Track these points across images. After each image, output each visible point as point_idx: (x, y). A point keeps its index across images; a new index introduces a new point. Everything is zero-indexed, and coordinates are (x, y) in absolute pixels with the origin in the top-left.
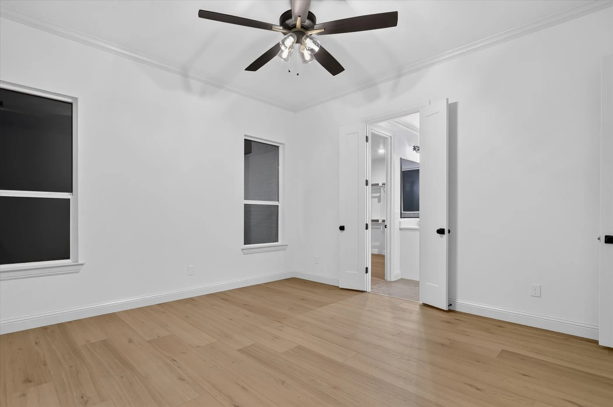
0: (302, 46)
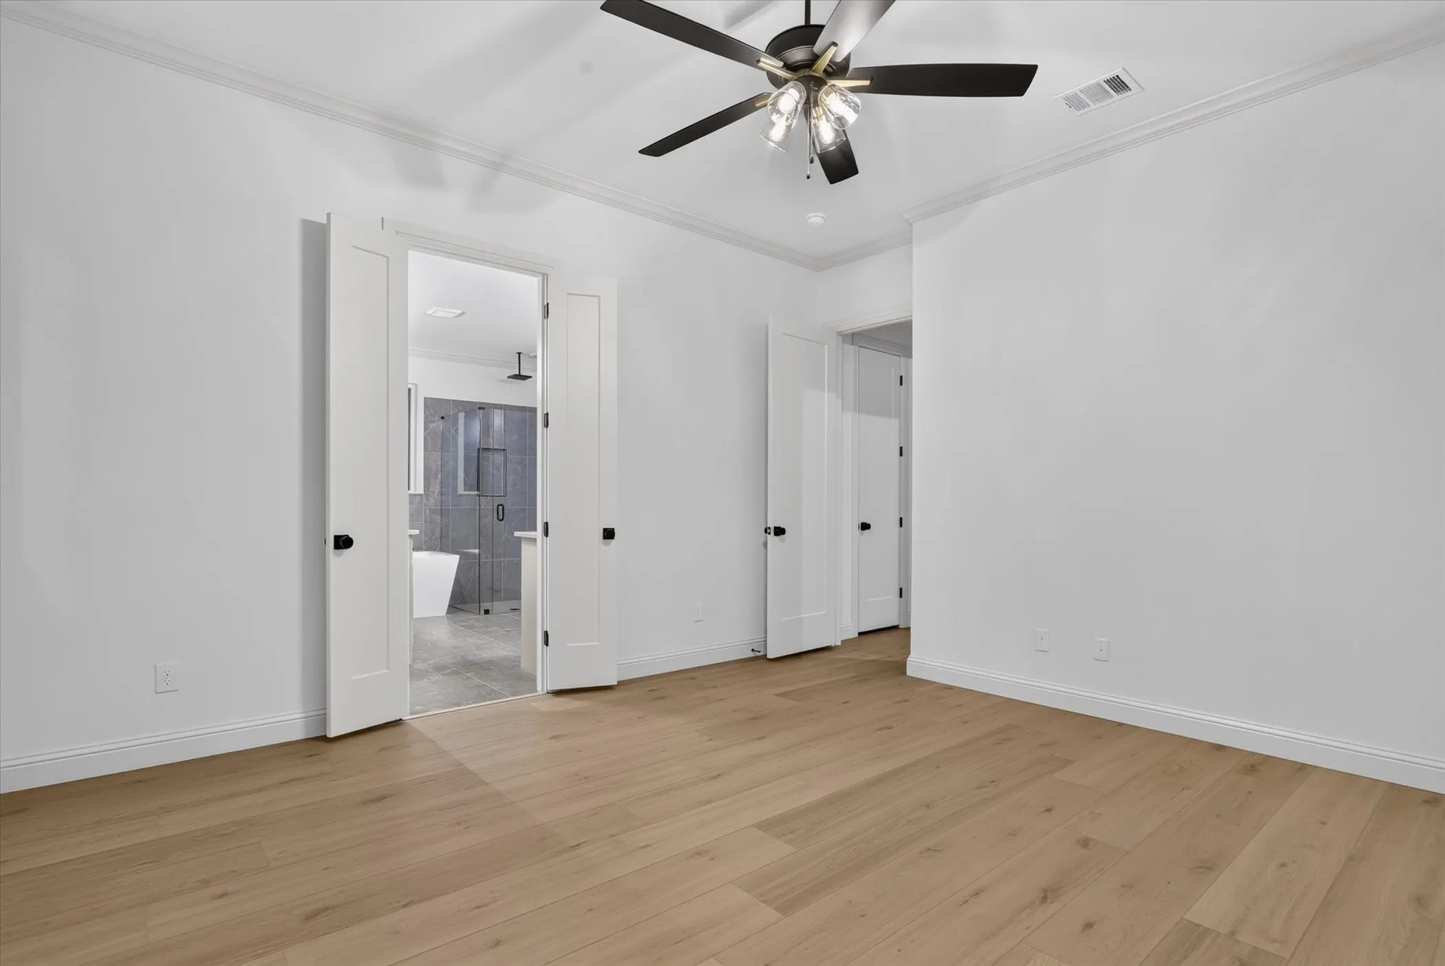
0: (817, 108)
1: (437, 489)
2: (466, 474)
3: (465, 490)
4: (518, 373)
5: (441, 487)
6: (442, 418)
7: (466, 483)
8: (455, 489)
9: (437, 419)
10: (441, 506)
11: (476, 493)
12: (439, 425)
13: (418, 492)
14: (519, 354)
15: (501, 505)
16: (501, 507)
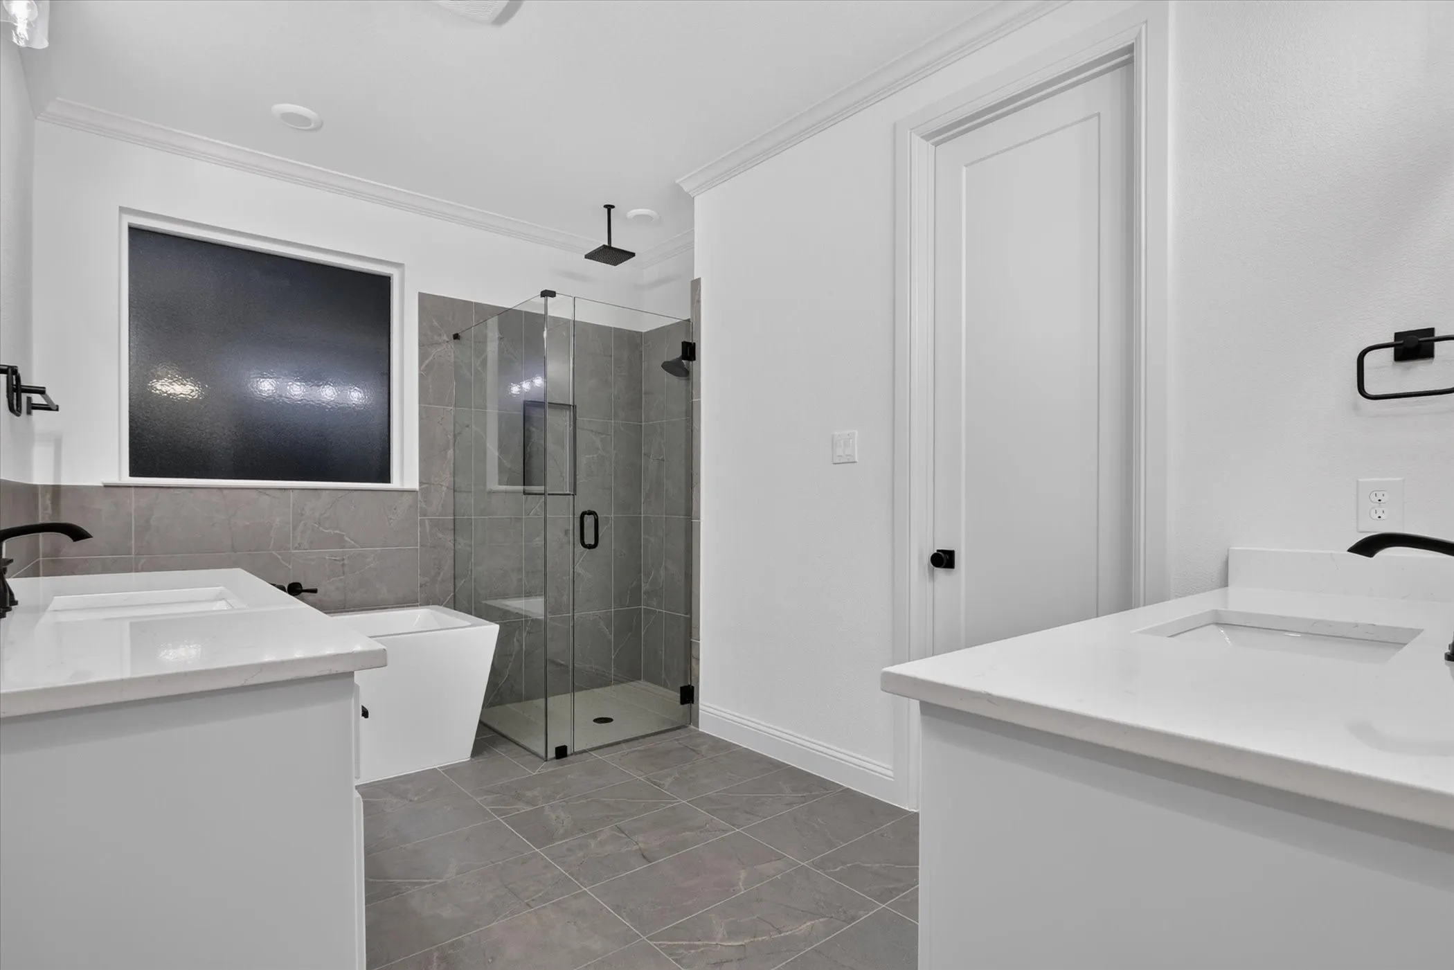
1: (446, 479)
2: (502, 448)
3: (500, 484)
4: (607, 244)
5: (454, 475)
6: (456, 337)
7: (502, 469)
8: (482, 478)
9: (445, 338)
10: (454, 516)
11: (521, 488)
12: (447, 351)
13: (407, 486)
14: (609, 208)
15: (590, 513)
16: (589, 520)
